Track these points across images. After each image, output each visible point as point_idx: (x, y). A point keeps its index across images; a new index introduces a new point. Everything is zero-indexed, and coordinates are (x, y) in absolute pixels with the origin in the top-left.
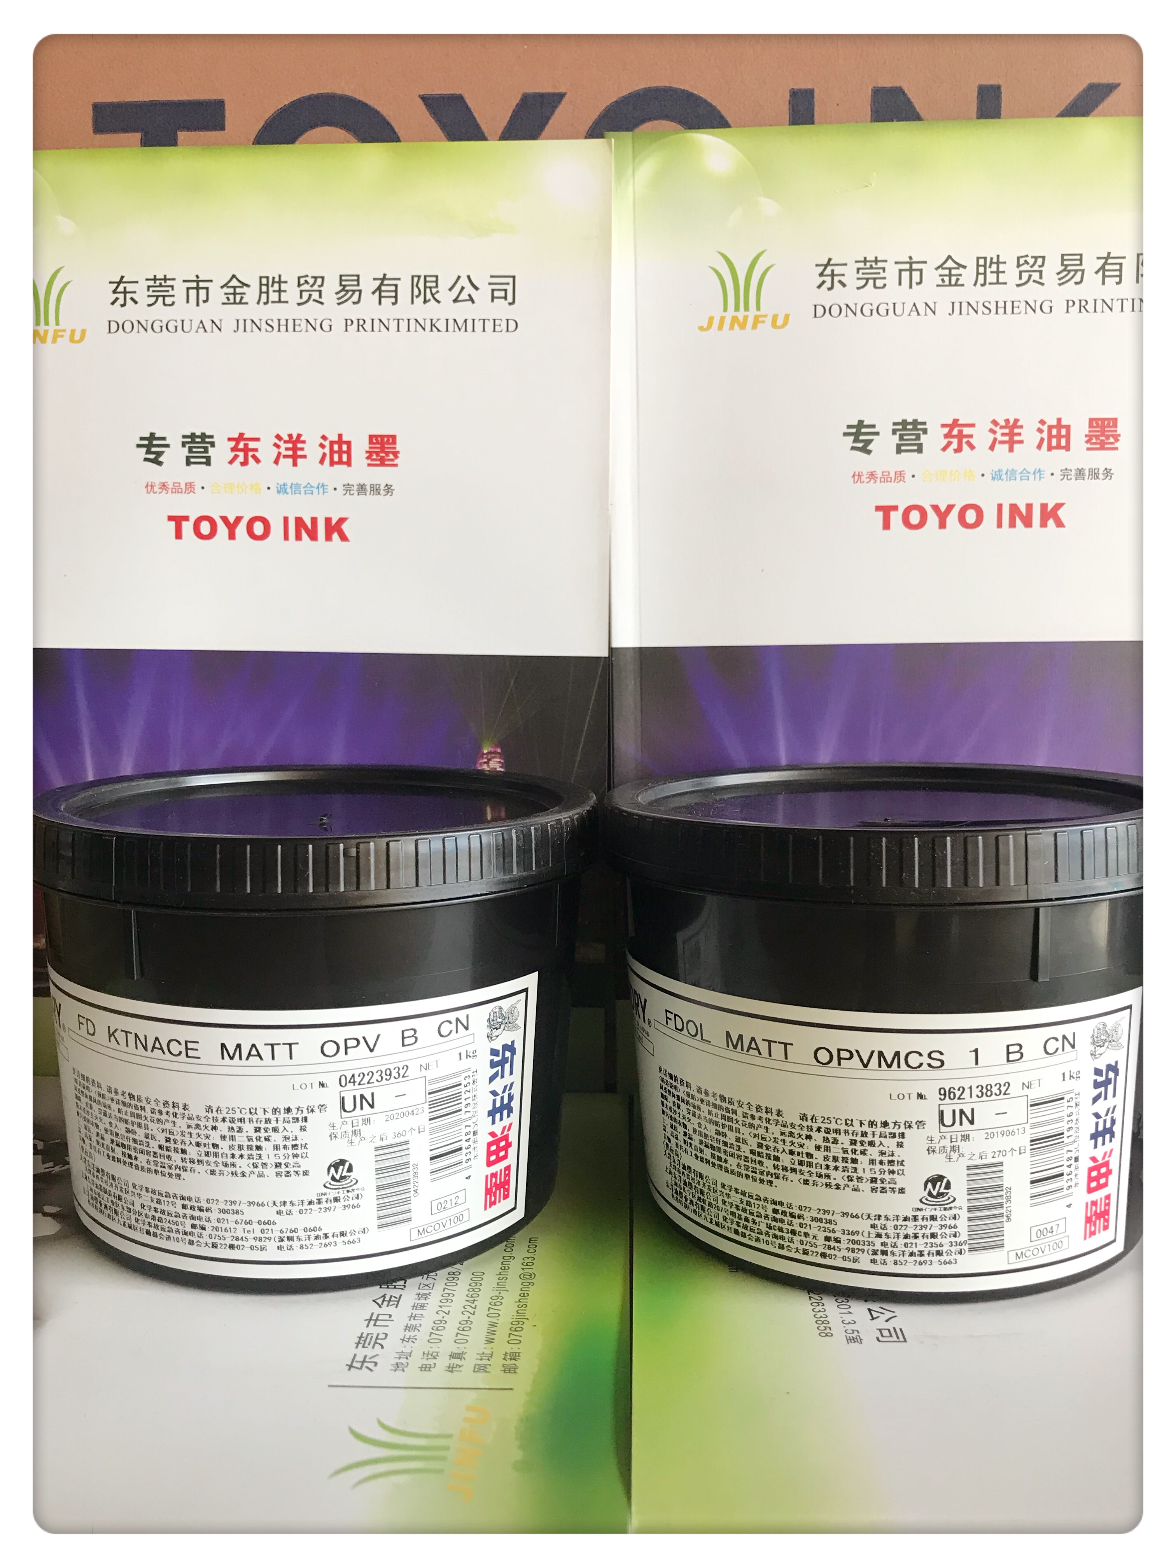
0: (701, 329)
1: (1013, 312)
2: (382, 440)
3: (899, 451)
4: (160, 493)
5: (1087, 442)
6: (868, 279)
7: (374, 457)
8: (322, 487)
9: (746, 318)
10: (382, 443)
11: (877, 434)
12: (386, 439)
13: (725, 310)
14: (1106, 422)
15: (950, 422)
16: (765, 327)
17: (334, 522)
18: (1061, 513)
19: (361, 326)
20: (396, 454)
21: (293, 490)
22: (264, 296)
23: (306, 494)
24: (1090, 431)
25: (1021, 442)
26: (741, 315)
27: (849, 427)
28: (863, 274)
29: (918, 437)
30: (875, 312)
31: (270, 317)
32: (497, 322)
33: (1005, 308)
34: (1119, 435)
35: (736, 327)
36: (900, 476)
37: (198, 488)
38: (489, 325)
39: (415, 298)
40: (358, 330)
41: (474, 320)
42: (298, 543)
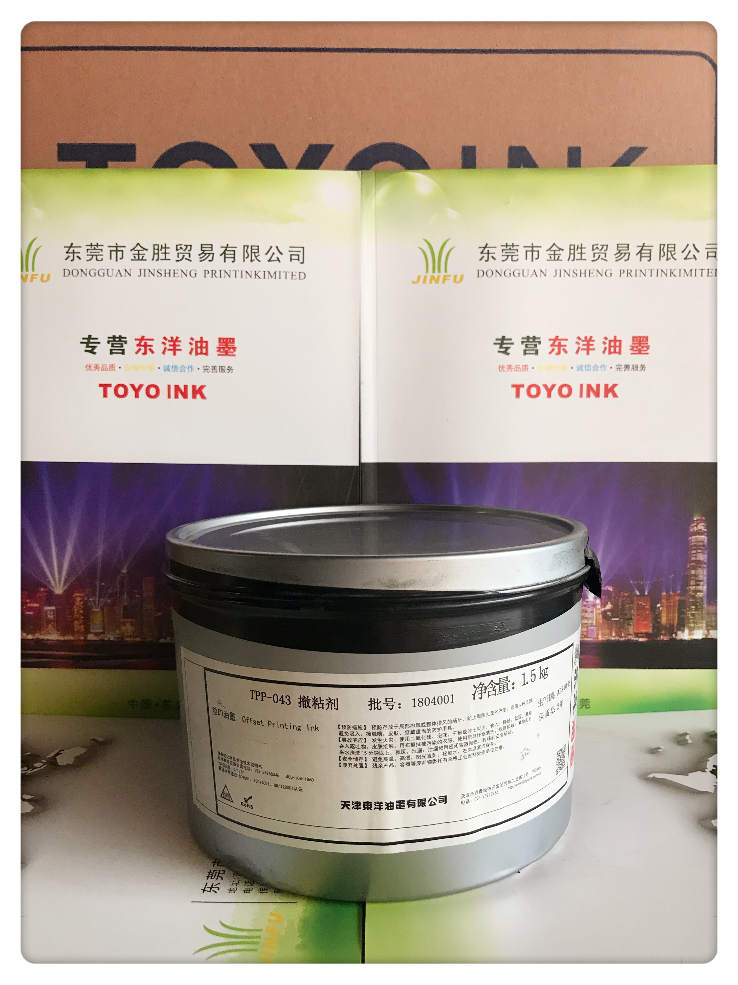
0: (413, 282)
1: (589, 276)
2: (227, 341)
6: (508, 256)
7: (222, 350)
9: (439, 277)
10: (226, 343)
11: (513, 344)
12: (228, 340)
13: (427, 272)
15: (554, 337)
16: (450, 282)
17: (197, 388)
18: (616, 389)
19: (213, 274)
20: (234, 349)
21: (174, 369)
23: (181, 371)
25: (594, 349)
26: (436, 275)
29: (536, 346)
30: (512, 274)
35: (433, 281)
36: (525, 367)
38: (289, 275)
39: (245, 258)
40: (212, 277)
41: (280, 272)
42: (176, 400)
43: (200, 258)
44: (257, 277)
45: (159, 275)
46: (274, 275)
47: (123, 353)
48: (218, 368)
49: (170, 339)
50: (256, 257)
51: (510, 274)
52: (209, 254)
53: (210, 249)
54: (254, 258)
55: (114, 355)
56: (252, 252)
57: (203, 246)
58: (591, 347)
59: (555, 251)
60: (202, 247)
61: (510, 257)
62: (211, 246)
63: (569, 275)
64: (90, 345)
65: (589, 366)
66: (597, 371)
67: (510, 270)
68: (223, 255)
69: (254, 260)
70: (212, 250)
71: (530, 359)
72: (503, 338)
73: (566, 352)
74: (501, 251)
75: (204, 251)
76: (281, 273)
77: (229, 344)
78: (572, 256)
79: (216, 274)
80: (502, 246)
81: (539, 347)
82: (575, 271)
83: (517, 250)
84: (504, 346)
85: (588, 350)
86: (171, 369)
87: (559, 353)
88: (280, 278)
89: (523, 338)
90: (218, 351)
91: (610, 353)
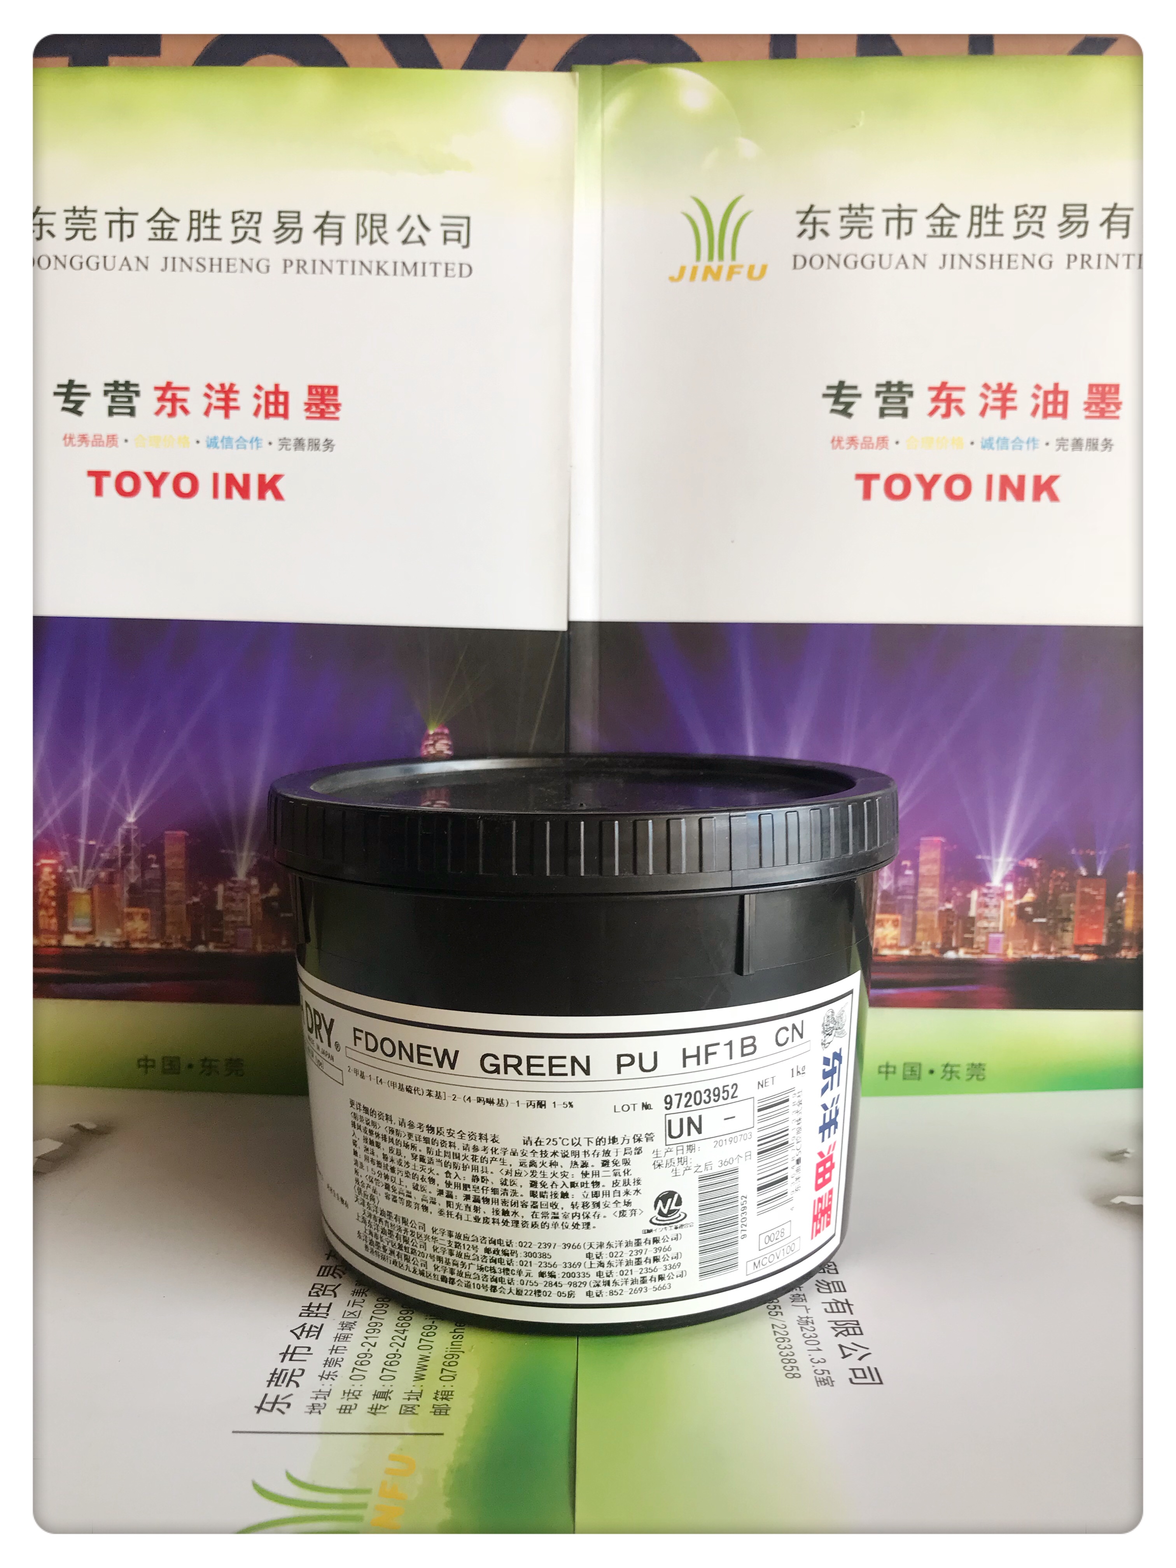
0: (672, 279)
1: (1009, 267)
2: (323, 391)
3: (882, 414)
4: (79, 446)
5: (1086, 409)
6: (852, 228)
7: (314, 409)
8: (256, 441)
9: (720, 268)
10: (323, 394)
11: (859, 396)
12: (326, 391)
13: (698, 258)
14: (1107, 389)
15: (938, 384)
16: (741, 278)
17: (268, 479)
18: (1055, 486)
19: (301, 266)
20: (337, 406)
21: (225, 444)
22: (195, 232)
23: (238, 448)
24: (1089, 398)
25: (1014, 408)
26: (715, 264)
27: (829, 387)
28: (848, 222)
29: (903, 400)
30: (859, 264)
31: (203, 255)
32: (450, 266)
33: (1000, 261)
34: (1121, 403)
35: (709, 277)
36: (883, 441)
37: (120, 442)
38: (441, 269)
39: (360, 238)
40: (298, 272)
41: (424, 264)
42: (229, 501)
43: (278, 237)
44: (381, 271)
45: (201, 268)
46: (412, 269)
47: (132, 413)
48: (306, 442)
49: (218, 388)
50: (380, 235)
51: (856, 263)
52: (294, 229)
53: (296, 220)
54: (376, 236)
55: (115, 417)
56: (372, 227)
57: (282, 215)
58: (1009, 404)
59: (942, 218)
60: (280, 217)
61: (856, 231)
62: (296, 215)
63: (969, 265)
64: (72, 398)
65: (1005, 440)
66: (1020, 449)
67: (856, 256)
68: (319, 232)
69: (376, 241)
70: (298, 222)
71: (893, 425)
72: (841, 385)
73: (961, 412)
74: (839, 219)
75: (284, 223)
76: (427, 265)
77: (326, 398)
78: (976, 229)
79: (305, 267)
80: (841, 209)
81: (909, 402)
82: (981, 258)
83: (870, 217)
84: (842, 400)
85: (1004, 410)
86: (219, 444)
87: (947, 415)
88: (424, 274)
89: (878, 385)
90: (307, 410)
91: (1046, 415)
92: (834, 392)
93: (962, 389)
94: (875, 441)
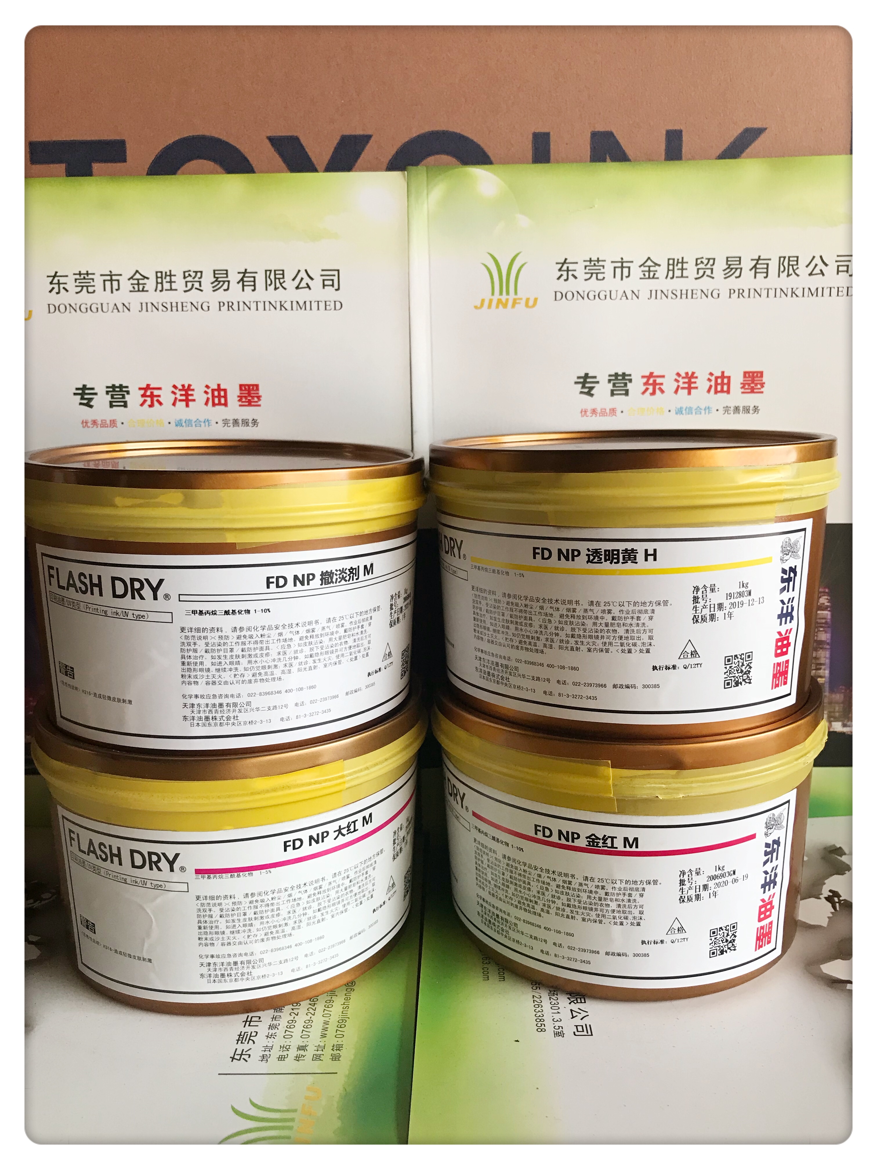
0: (476, 307)
4: (92, 427)
5: (742, 388)
7: (244, 400)
8: (207, 422)
9: (507, 300)
10: (249, 390)
11: (598, 382)
12: (251, 387)
13: (493, 294)
14: (755, 374)
15: (648, 374)
16: (521, 307)
19: (230, 306)
20: (259, 398)
21: (187, 424)
22: (159, 286)
24: (744, 380)
25: (696, 388)
26: (504, 298)
27: (579, 377)
28: (589, 270)
29: (626, 384)
31: (166, 301)
32: (328, 303)
33: (686, 294)
34: (764, 383)
35: (501, 306)
36: (613, 412)
37: (119, 424)
38: (322, 305)
39: (268, 286)
40: (229, 310)
43: (213, 287)
44: (282, 307)
45: (165, 309)
46: (303, 306)
47: (125, 406)
48: (240, 422)
49: (181, 387)
50: (281, 284)
51: (595, 296)
52: (224, 282)
54: (278, 285)
55: (114, 408)
56: (275, 278)
58: (693, 385)
59: (649, 267)
60: (215, 274)
61: (594, 275)
62: (225, 272)
63: (667, 297)
64: (86, 397)
65: (691, 409)
66: (700, 414)
67: (595, 291)
68: (241, 283)
69: (278, 288)
70: (227, 277)
71: (619, 401)
72: (586, 376)
73: (662, 391)
74: (584, 268)
75: (218, 278)
76: (313, 303)
77: (252, 392)
78: (671, 273)
79: (233, 307)
80: (584, 261)
81: (629, 386)
82: (674, 292)
83: (603, 266)
84: (587, 385)
85: (689, 389)
86: (184, 424)
87: (653, 393)
88: (311, 309)
89: (610, 376)
90: (240, 400)
91: (716, 392)
92: (582, 380)
93: (663, 376)
94: (608, 411)
